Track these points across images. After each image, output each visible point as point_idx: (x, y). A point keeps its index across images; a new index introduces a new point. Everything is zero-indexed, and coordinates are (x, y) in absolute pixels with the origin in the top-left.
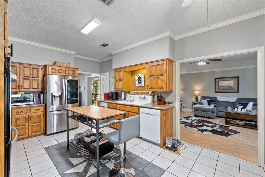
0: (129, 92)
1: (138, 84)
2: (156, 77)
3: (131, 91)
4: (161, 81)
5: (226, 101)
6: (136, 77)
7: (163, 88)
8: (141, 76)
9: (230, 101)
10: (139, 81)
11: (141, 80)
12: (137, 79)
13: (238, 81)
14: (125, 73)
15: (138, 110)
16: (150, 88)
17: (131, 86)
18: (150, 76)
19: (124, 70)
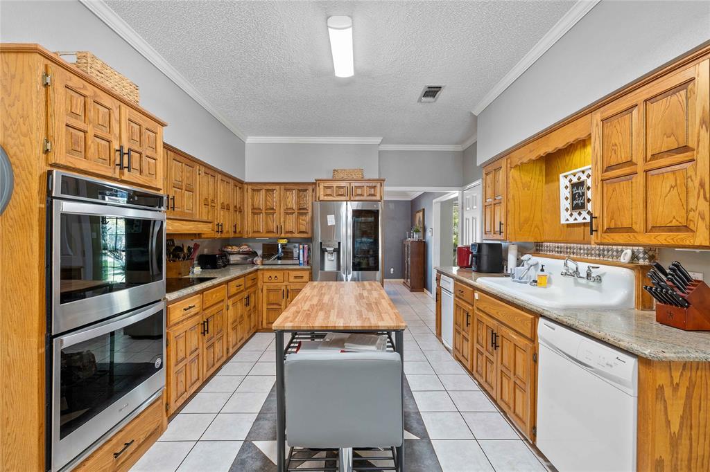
0: (537, 249)
1: (571, 215)
2: (641, 167)
3: (545, 244)
4: (672, 187)
6: (564, 182)
7: (686, 228)
8: (584, 177)
10: (574, 198)
11: (583, 193)
12: (565, 193)
14: (514, 173)
15: (530, 325)
16: (609, 230)
17: (545, 224)
18: (609, 168)
19: (509, 161)
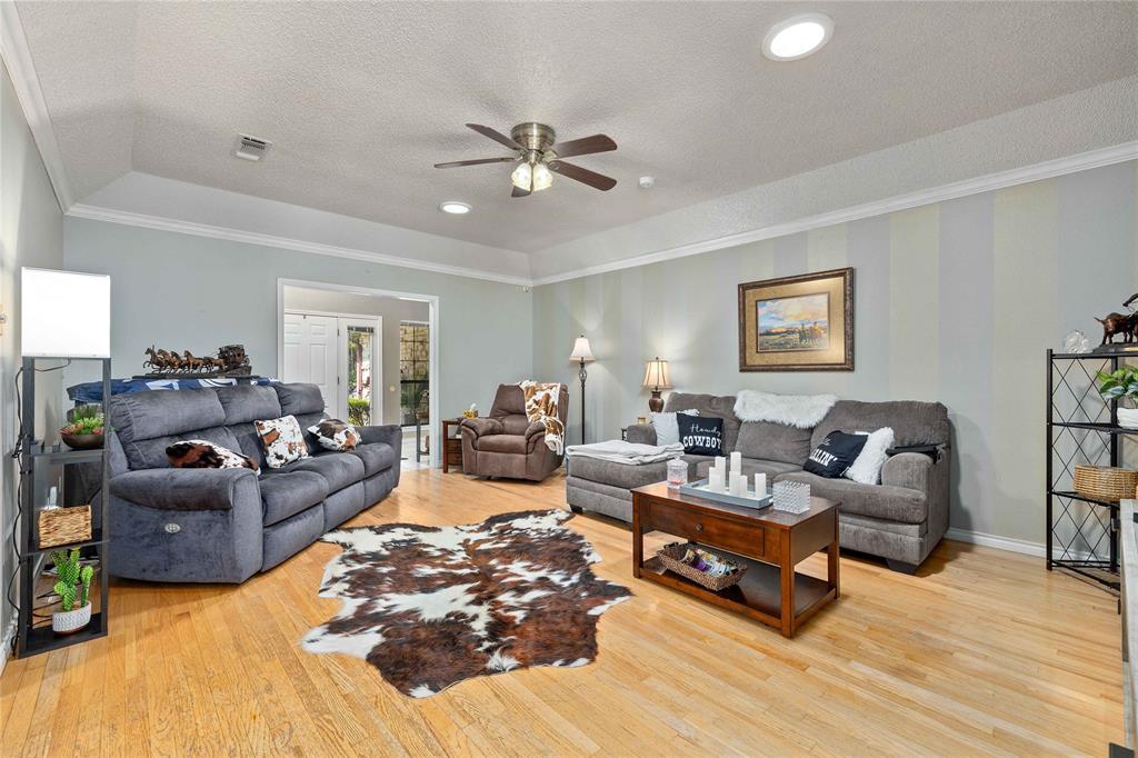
5: (773, 423)
9: (794, 422)
13: (850, 294)
